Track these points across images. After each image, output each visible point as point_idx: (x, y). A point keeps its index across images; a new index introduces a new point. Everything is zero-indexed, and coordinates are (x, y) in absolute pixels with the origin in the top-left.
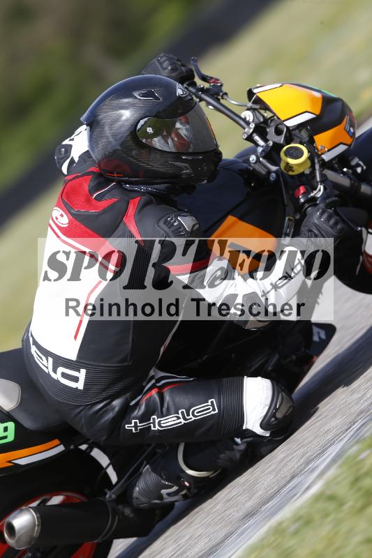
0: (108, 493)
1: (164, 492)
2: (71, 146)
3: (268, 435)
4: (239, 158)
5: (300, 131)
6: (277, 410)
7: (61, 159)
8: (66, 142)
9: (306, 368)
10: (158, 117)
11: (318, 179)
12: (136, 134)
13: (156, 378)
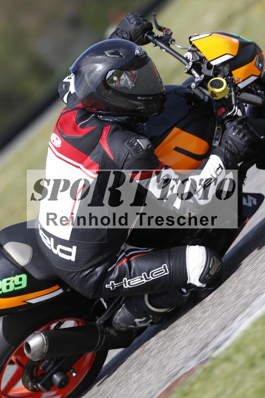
0: (98, 319)
2: (69, 83)
3: (205, 286)
5: (223, 68)
6: (210, 269)
7: (63, 92)
11: (234, 103)
12: (106, 82)
13: (126, 251)
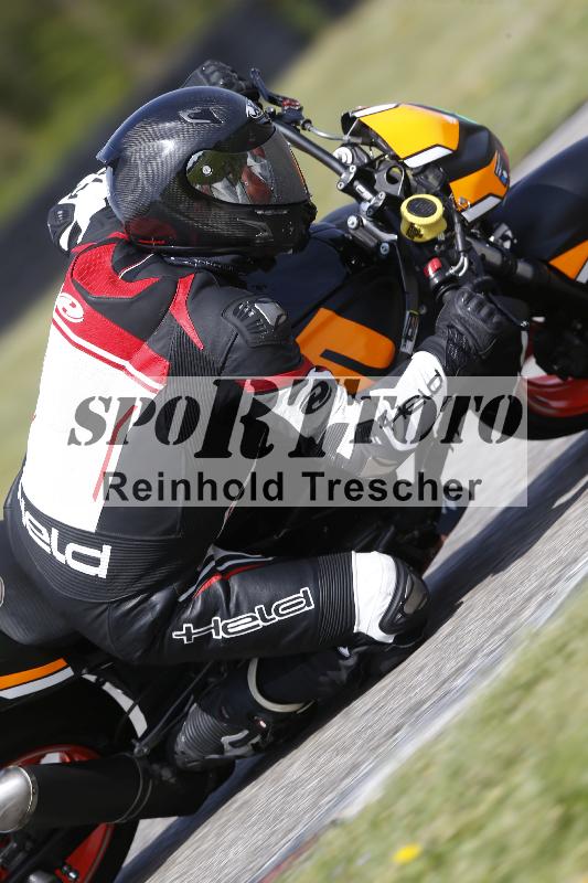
0: (137, 744)
1: (226, 740)
2: (73, 206)
3: (391, 641)
4: (331, 222)
5: (426, 176)
6: (404, 601)
7: (59, 226)
8: (65, 201)
9: (432, 551)
10: (220, 151)
11: (460, 248)
12: (185, 176)
13: (217, 558)
